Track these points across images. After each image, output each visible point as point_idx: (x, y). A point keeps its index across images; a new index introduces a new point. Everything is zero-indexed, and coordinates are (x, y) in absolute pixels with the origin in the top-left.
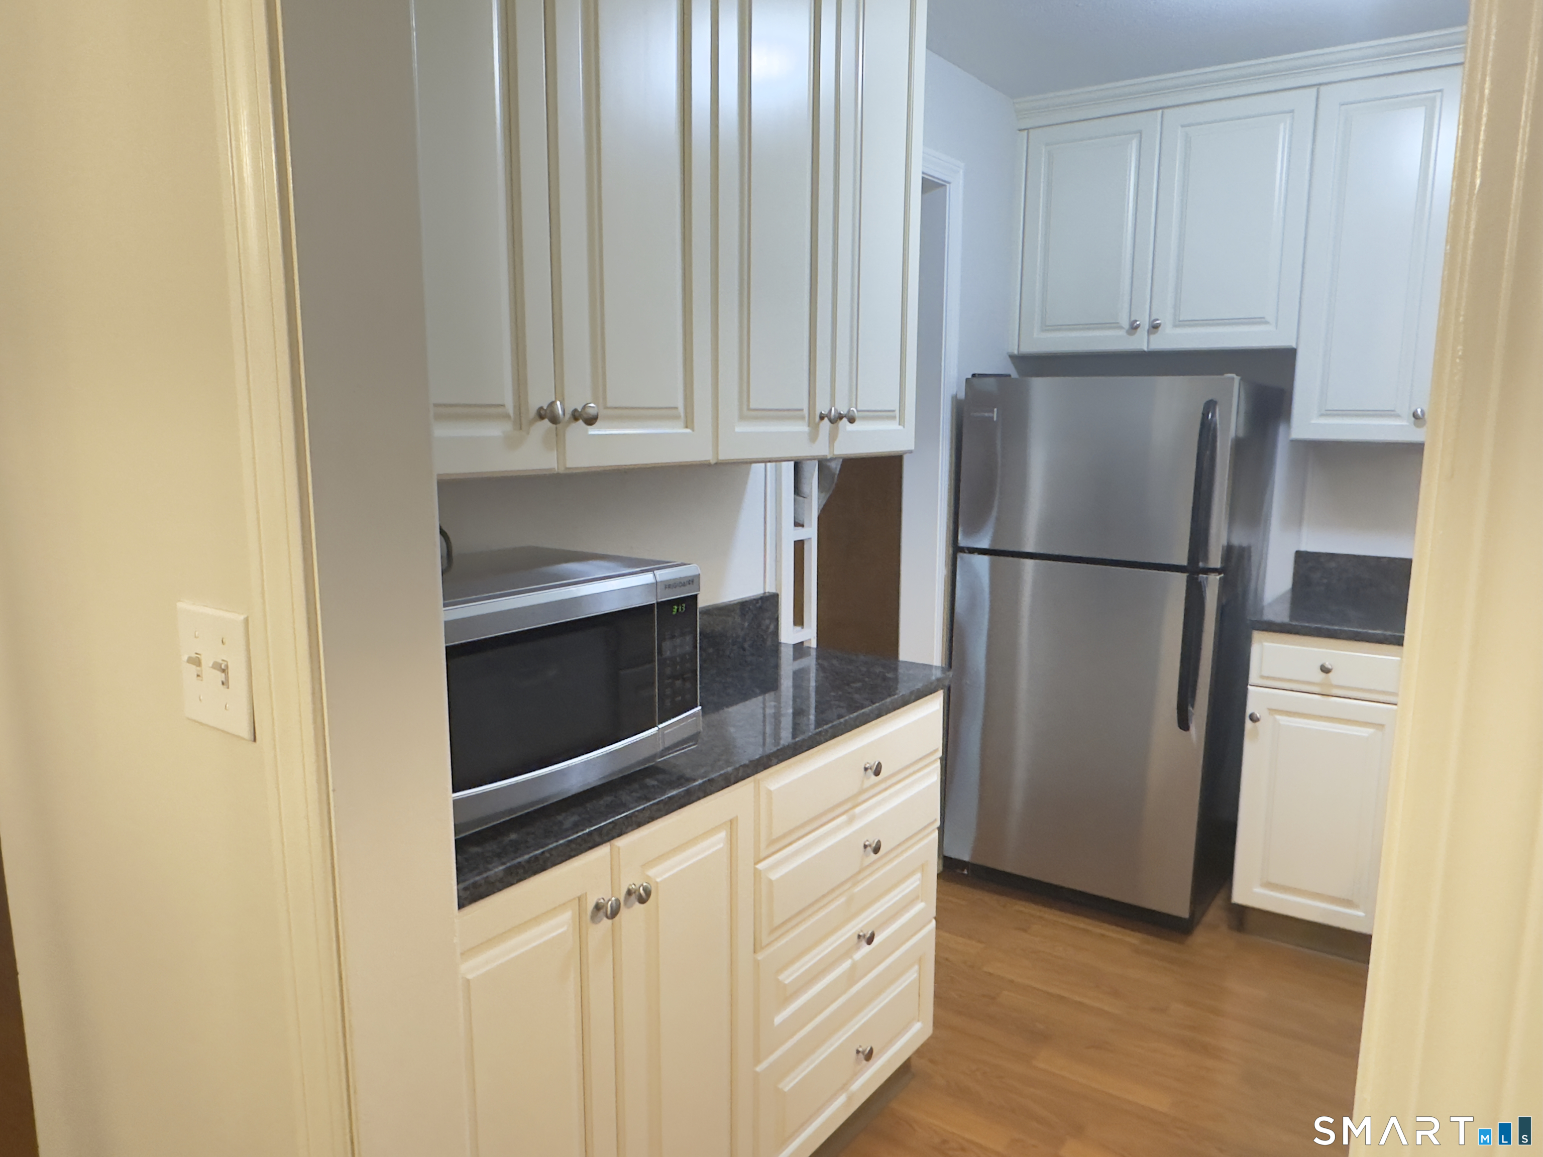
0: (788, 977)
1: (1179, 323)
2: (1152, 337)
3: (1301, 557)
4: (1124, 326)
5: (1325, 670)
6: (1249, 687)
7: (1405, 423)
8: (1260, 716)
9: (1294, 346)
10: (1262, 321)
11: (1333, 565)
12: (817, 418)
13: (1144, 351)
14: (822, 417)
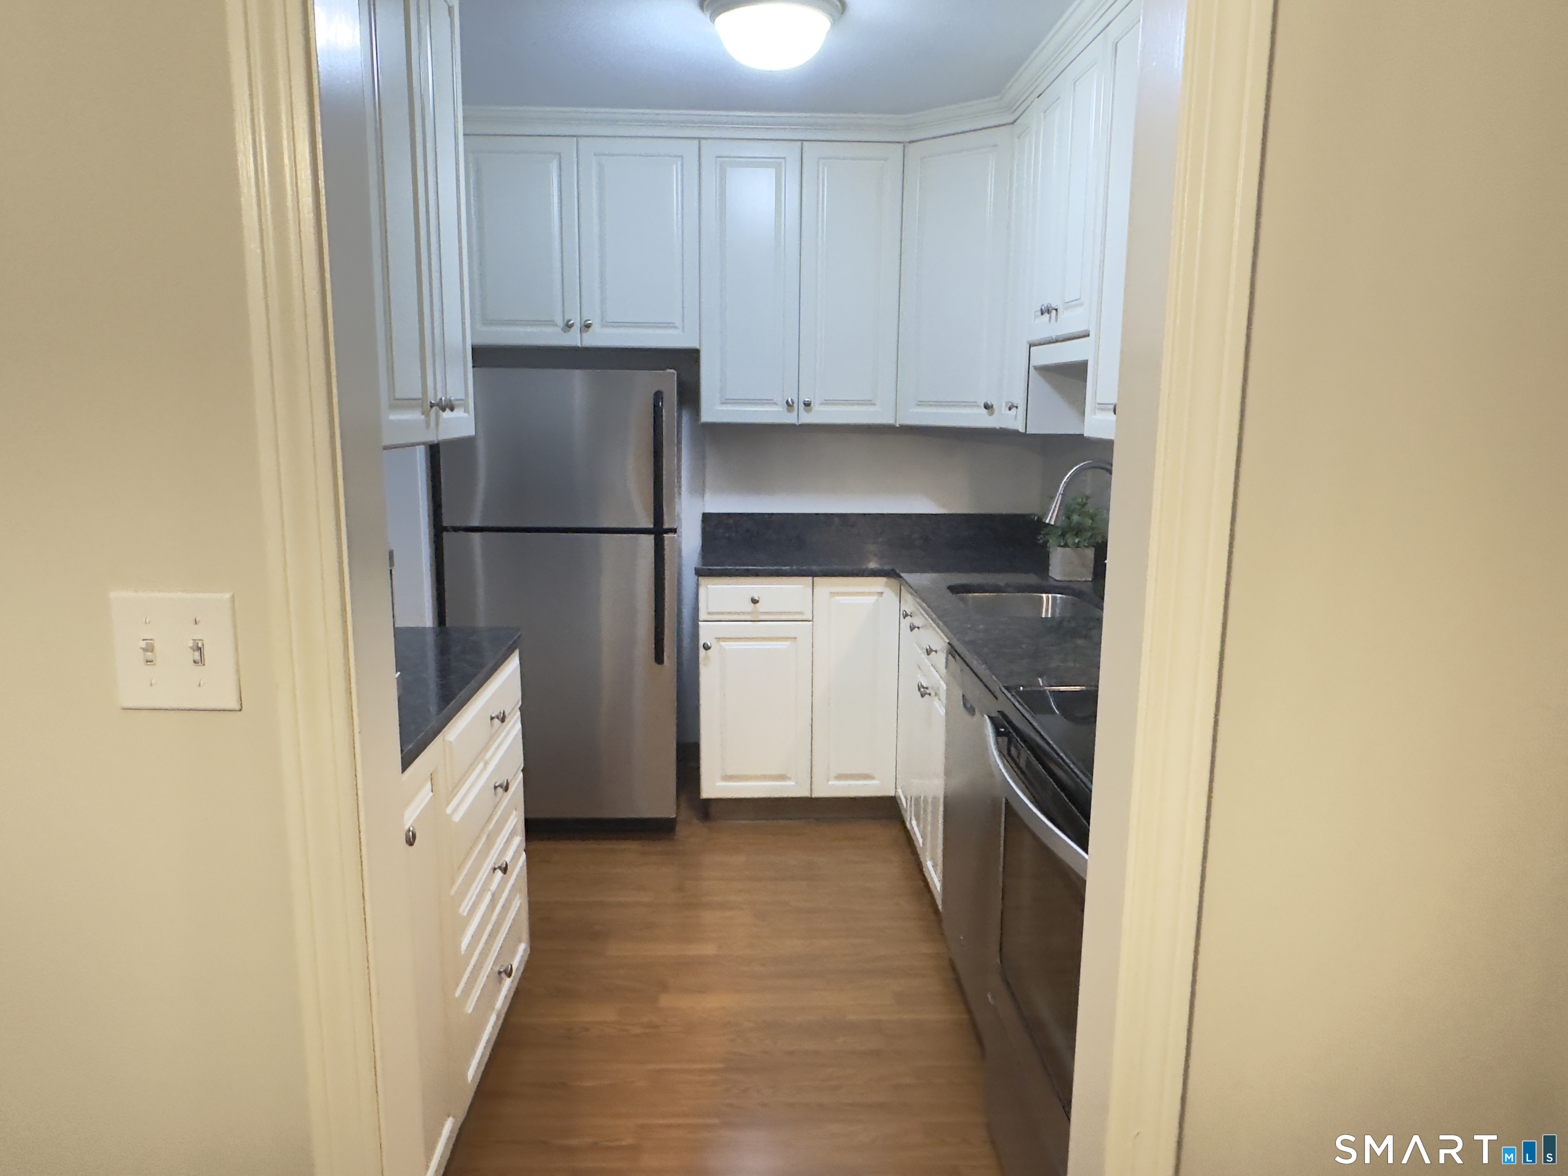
0: (464, 909)
1: (605, 324)
2: (584, 335)
3: (706, 518)
4: (558, 324)
5: (755, 601)
6: (700, 623)
7: (779, 409)
8: (711, 645)
9: (698, 347)
10: (670, 325)
11: (731, 521)
12: (429, 407)
13: (579, 347)
14: (432, 406)
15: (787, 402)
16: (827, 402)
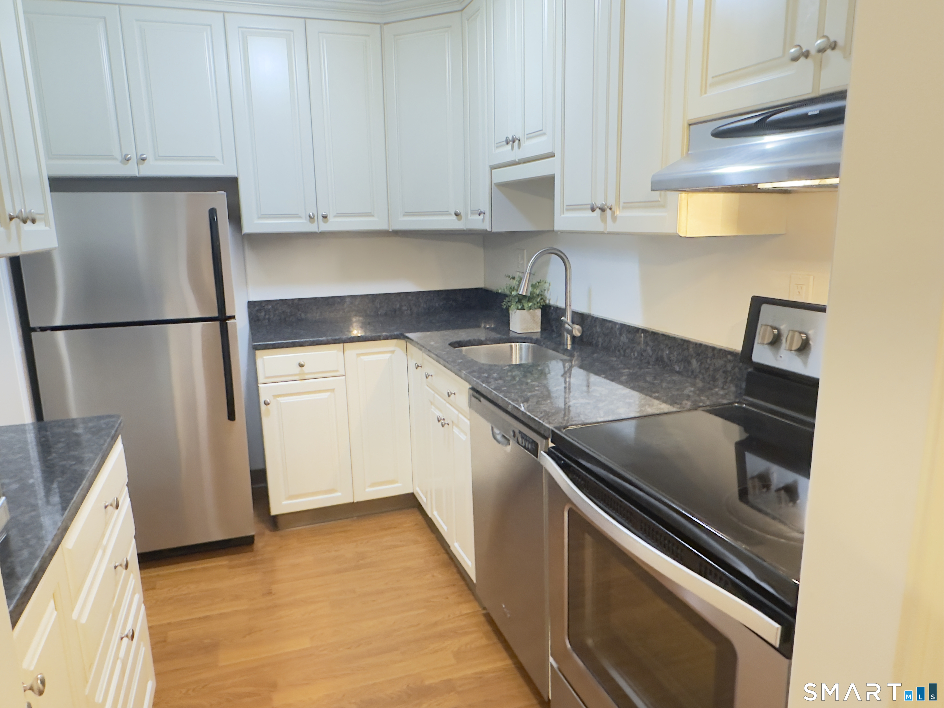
1: (158, 158)
2: (141, 167)
3: (251, 304)
4: (118, 158)
5: (301, 365)
6: (259, 385)
7: (304, 221)
8: (270, 401)
9: (236, 175)
10: (215, 159)
11: (269, 306)
12: (8, 220)
13: (137, 177)
14: (11, 218)
15: (310, 216)
16: (339, 215)
